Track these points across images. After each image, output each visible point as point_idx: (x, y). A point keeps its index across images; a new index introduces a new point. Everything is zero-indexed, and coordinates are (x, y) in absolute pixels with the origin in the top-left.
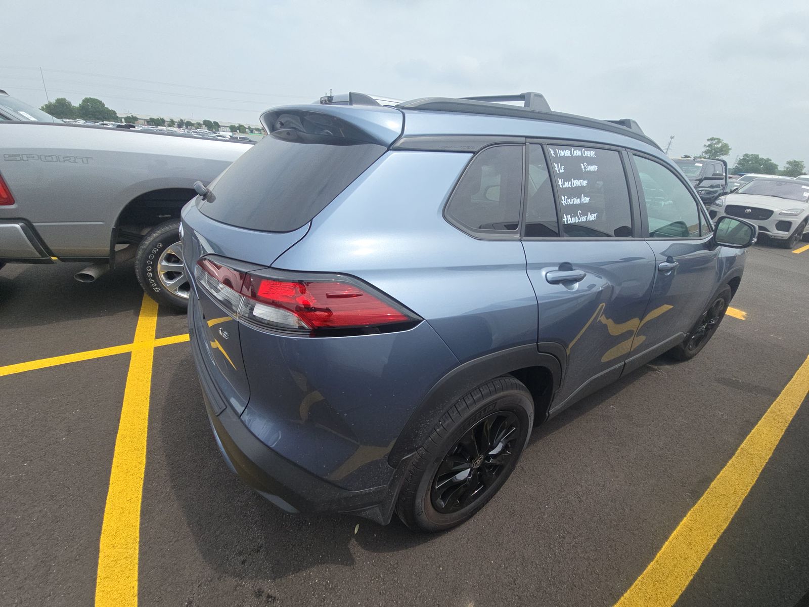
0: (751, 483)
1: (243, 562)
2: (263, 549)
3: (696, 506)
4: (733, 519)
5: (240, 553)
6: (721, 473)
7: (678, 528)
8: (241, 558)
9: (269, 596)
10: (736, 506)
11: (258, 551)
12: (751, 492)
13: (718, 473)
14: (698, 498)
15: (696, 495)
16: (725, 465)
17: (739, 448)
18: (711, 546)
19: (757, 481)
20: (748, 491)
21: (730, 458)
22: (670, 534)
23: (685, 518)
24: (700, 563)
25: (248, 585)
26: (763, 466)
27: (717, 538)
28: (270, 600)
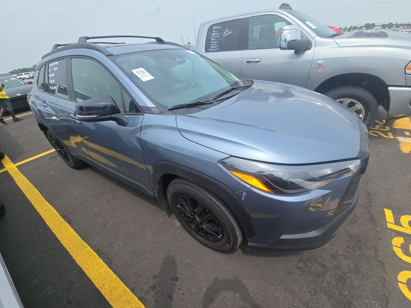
0: (62, 241)
3: (59, 215)
4: (48, 226)
6: (72, 229)
7: (53, 208)
10: (53, 229)
12: (57, 239)
13: (73, 228)
14: (62, 217)
15: (64, 217)
16: (77, 232)
17: (87, 245)
18: (42, 216)
19: (62, 245)
20: (58, 238)
21: (81, 237)
22: (52, 206)
23: (55, 211)
24: (39, 212)
26: (70, 253)
27: (44, 219)
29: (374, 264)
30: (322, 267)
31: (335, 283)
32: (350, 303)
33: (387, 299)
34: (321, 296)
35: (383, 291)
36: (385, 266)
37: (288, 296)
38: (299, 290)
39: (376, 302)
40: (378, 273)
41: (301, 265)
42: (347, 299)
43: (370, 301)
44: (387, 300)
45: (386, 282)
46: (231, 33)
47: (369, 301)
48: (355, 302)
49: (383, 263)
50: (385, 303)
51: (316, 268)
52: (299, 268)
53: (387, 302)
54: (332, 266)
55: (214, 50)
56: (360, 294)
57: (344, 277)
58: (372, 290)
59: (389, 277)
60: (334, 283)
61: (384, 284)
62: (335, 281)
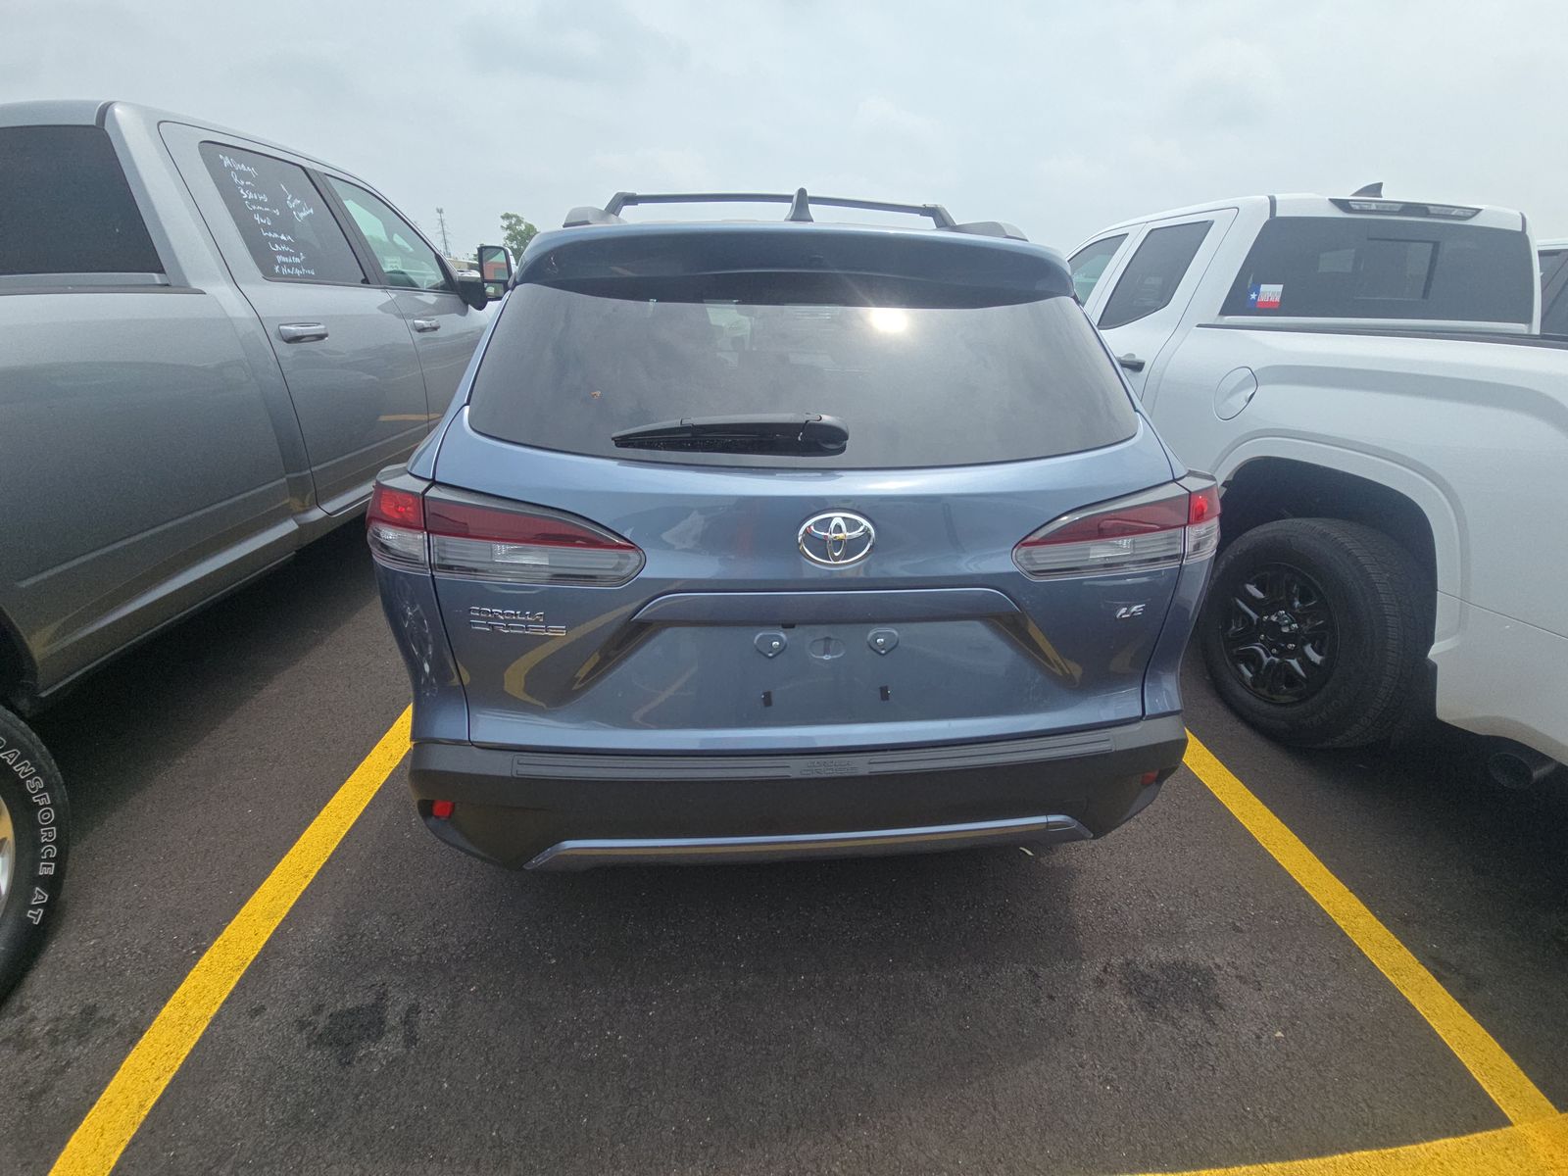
1: (1051, 997)
2: (1034, 968)
5: (1036, 1001)
8: (1044, 1001)
9: (1105, 970)
11: (1037, 976)
25: (1086, 996)
28: (1109, 970)
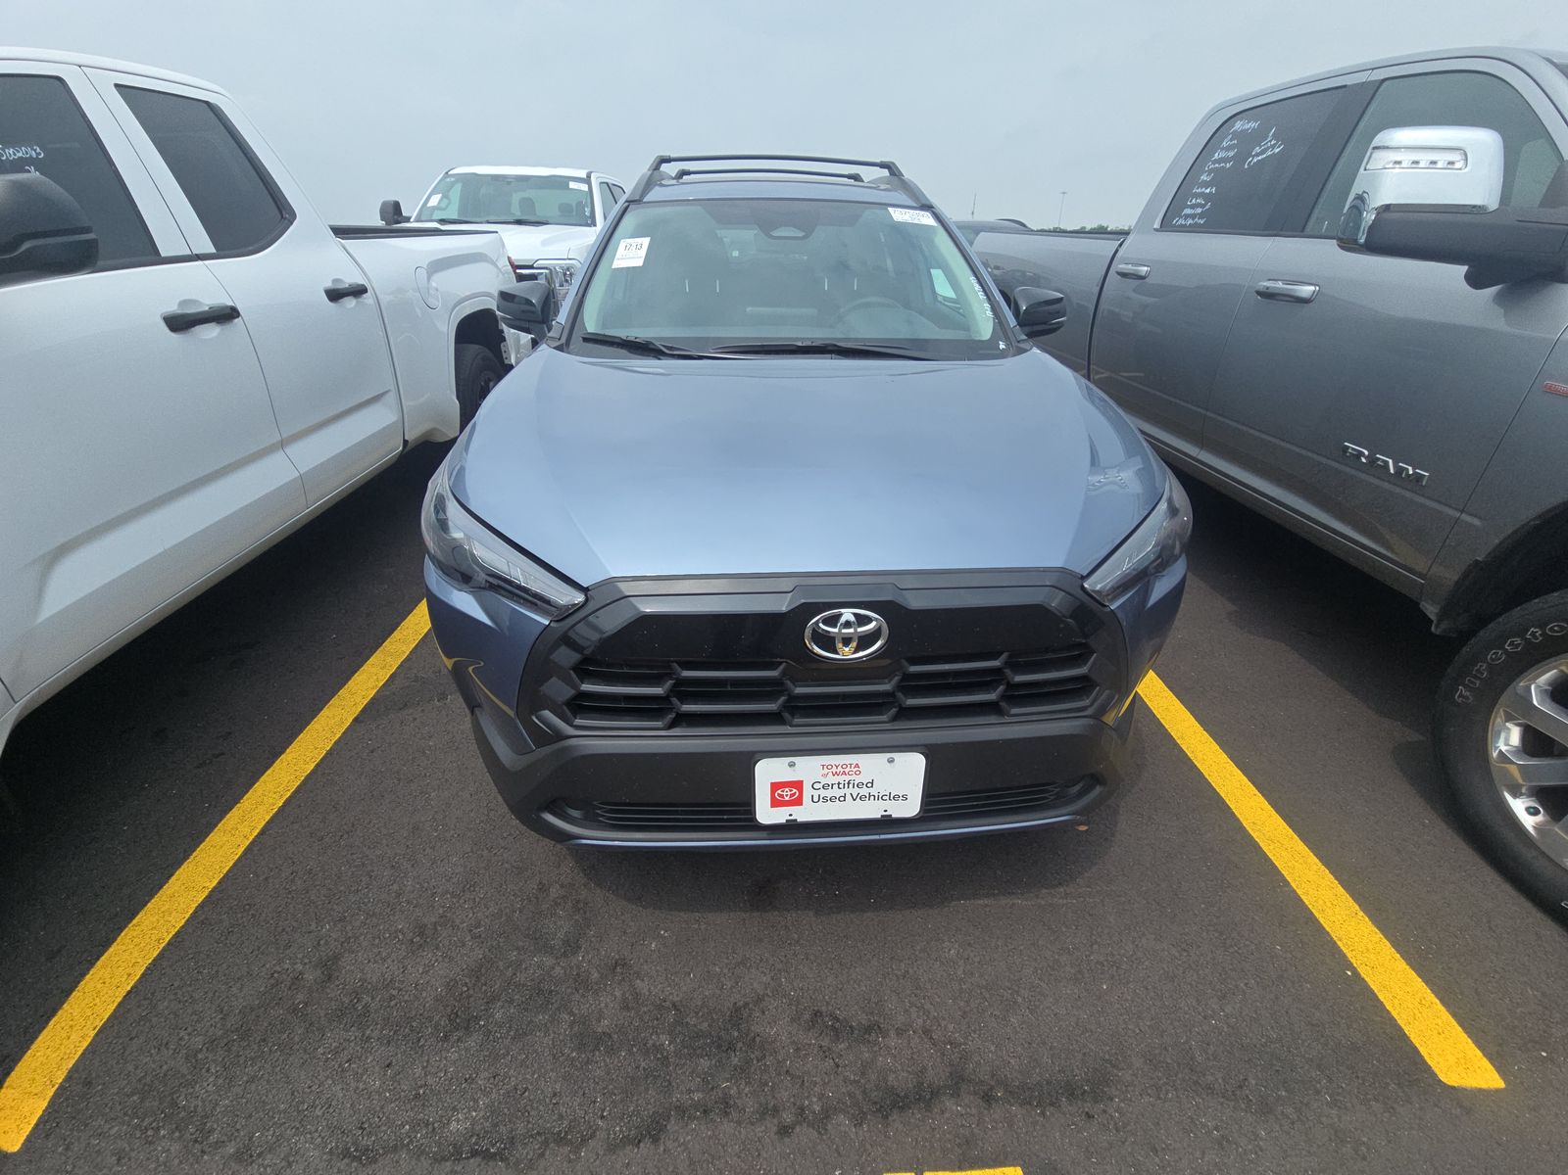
29: (637, 1100)
30: (566, 942)
31: (523, 979)
32: (467, 1028)
33: (499, 1156)
34: (472, 950)
35: (532, 1136)
36: (642, 1144)
37: (455, 880)
38: (477, 900)
39: (482, 1114)
40: (602, 1117)
41: (555, 891)
42: (477, 1018)
43: (485, 1093)
44: (495, 1154)
45: (570, 1152)
46: (1277, 150)
47: (486, 1088)
48: (472, 1041)
49: (655, 1140)
50: (484, 1144)
51: (560, 927)
52: (543, 888)
53: (488, 1156)
54: (579, 967)
55: (1190, 221)
56: (504, 1056)
57: (552, 1004)
58: (527, 1094)
59: (598, 1162)
60: (521, 977)
61: (560, 1140)
62: (532, 980)
